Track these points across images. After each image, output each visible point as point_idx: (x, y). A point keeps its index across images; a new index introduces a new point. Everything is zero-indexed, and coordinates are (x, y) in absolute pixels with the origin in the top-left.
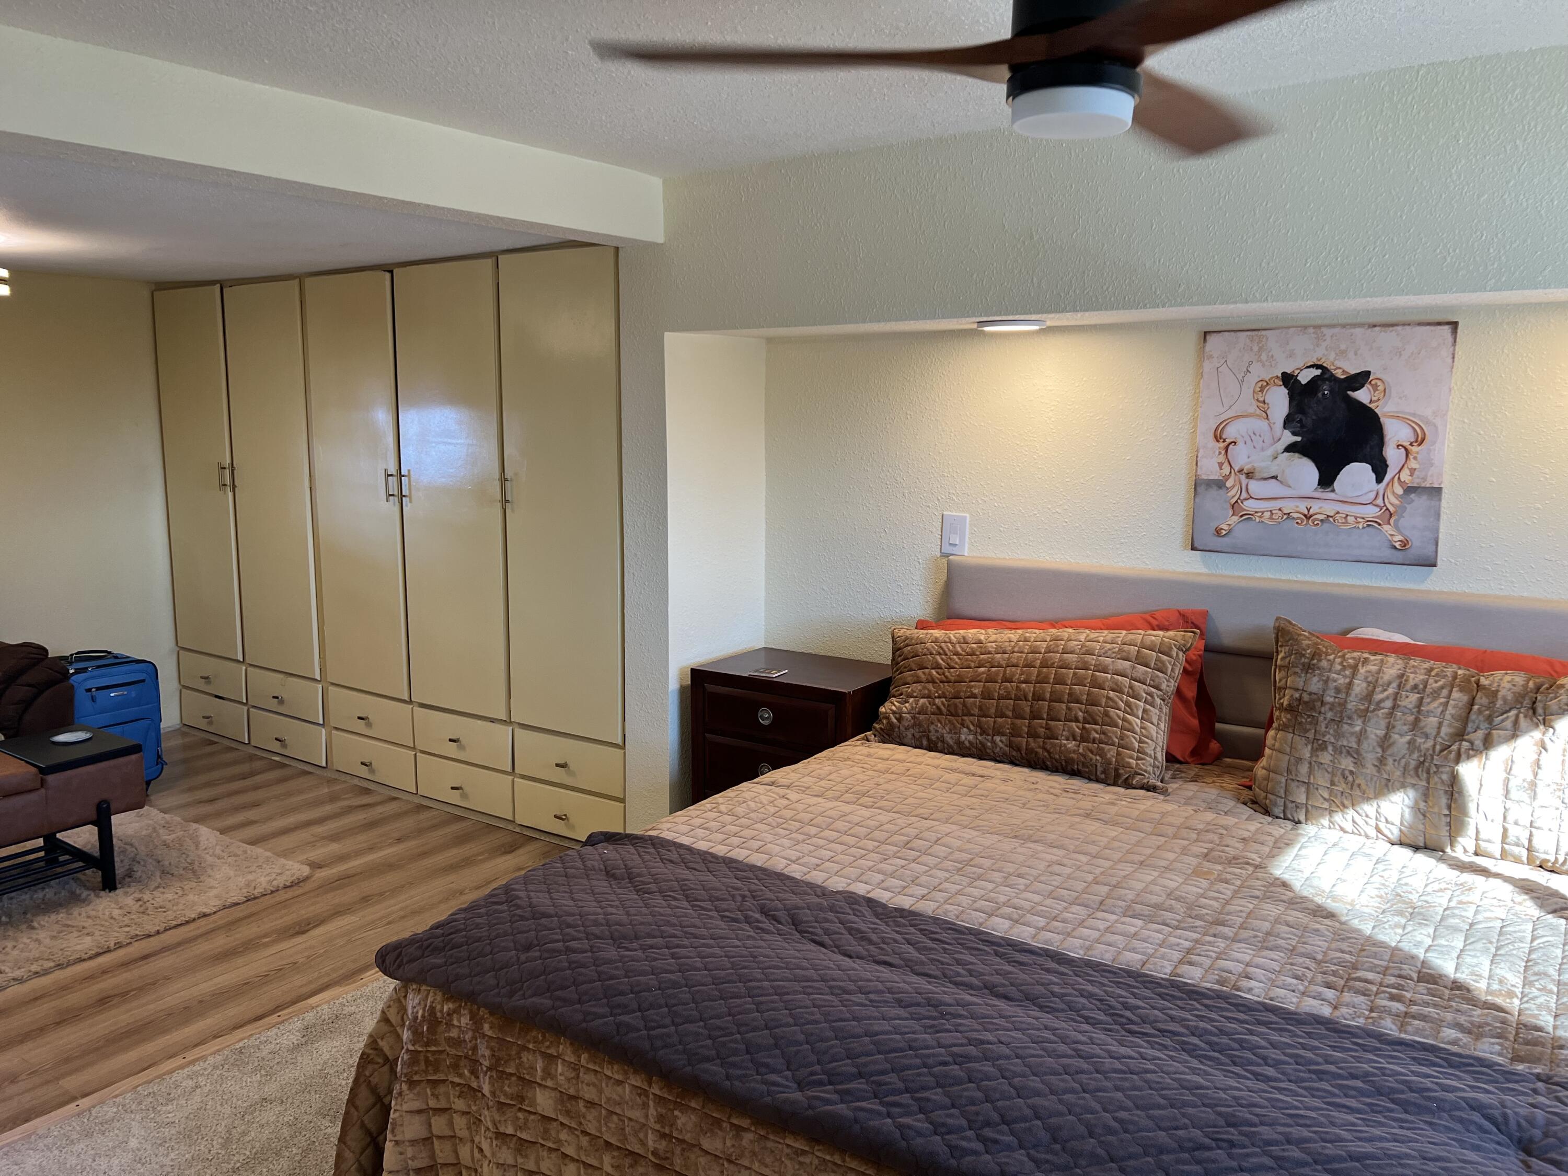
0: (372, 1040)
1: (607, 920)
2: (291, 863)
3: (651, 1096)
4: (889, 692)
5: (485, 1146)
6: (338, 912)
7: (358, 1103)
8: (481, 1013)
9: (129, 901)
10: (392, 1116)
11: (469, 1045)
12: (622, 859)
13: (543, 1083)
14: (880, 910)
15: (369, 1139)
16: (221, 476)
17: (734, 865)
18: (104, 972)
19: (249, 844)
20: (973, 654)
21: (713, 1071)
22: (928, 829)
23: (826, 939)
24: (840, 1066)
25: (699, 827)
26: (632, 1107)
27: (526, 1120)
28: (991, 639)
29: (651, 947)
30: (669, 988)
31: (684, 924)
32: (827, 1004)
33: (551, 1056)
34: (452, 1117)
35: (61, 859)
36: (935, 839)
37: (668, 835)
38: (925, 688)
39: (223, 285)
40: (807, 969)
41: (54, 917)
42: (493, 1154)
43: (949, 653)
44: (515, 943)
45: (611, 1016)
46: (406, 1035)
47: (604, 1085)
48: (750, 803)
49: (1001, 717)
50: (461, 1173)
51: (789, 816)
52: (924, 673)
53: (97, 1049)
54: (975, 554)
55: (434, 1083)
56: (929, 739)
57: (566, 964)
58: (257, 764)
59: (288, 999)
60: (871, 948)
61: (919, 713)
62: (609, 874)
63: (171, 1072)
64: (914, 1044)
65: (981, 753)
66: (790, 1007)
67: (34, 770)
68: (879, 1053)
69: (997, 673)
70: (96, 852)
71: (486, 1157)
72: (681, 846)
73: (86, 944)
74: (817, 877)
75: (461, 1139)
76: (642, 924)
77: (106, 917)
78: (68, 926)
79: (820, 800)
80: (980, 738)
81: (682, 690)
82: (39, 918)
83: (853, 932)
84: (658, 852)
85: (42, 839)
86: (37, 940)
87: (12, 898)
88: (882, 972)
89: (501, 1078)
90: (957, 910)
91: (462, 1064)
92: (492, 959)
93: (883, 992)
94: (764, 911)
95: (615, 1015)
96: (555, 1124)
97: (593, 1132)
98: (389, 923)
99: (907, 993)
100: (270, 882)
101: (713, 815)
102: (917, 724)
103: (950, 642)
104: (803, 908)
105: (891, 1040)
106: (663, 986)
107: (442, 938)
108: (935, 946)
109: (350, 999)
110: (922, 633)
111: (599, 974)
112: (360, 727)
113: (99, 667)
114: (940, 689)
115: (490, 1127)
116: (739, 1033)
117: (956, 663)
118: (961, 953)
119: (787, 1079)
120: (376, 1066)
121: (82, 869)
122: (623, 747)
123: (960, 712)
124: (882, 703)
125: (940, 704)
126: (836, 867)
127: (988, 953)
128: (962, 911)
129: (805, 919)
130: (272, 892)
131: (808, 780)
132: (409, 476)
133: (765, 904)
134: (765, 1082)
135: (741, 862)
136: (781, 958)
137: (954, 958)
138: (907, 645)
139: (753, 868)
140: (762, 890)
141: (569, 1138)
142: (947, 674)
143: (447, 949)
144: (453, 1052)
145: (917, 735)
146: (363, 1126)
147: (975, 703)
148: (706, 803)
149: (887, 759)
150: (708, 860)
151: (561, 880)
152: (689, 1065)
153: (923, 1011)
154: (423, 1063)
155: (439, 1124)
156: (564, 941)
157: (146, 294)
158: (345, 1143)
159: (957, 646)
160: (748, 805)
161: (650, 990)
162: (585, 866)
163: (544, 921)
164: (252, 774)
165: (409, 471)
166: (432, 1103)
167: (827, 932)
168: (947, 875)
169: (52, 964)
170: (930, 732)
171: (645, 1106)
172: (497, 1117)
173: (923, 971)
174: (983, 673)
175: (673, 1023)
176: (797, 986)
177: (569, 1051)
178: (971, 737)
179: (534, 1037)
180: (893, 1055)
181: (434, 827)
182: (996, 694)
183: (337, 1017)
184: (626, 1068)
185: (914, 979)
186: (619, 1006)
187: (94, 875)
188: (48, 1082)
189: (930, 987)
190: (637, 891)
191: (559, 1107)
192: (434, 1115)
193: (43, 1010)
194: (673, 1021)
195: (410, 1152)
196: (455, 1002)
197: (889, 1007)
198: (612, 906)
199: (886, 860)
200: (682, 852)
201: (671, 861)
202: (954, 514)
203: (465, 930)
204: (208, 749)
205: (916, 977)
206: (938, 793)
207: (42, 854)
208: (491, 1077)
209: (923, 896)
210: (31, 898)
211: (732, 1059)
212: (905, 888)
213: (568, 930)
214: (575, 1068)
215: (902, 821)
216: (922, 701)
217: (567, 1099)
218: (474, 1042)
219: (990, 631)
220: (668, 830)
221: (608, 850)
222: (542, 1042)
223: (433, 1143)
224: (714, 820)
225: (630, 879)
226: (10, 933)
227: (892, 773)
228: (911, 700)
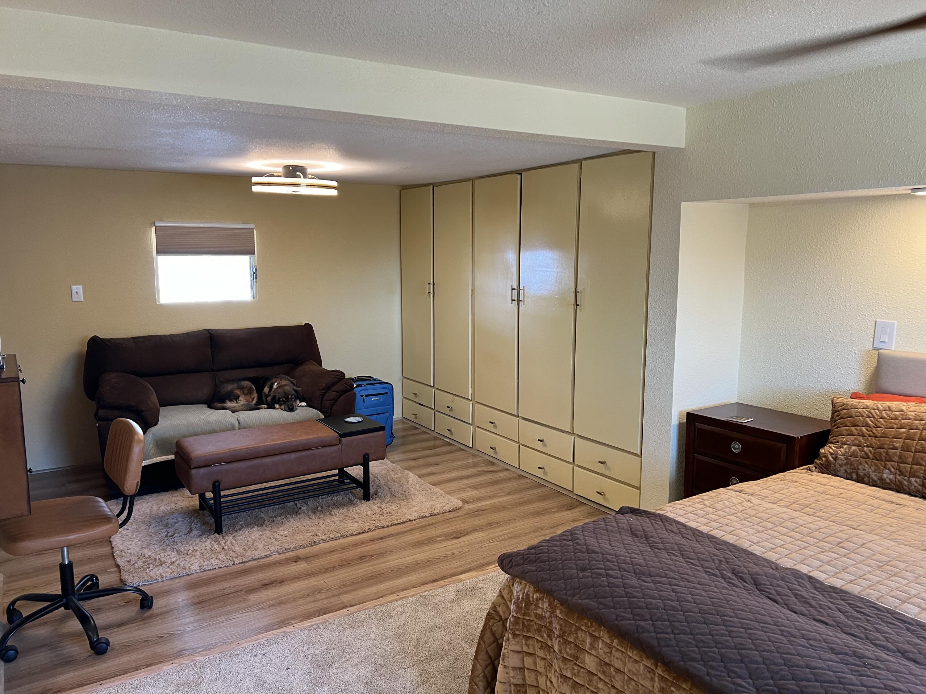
0: (493, 606)
1: (632, 562)
2: (452, 498)
3: (657, 675)
4: (828, 439)
5: (554, 680)
6: (476, 529)
7: (485, 639)
8: (555, 603)
9: (375, 507)
10: (503, 651)
11: (548, 620)
12: (641, 525)
13: (590, 651)
14: (818, 585)
15: (489, 661)
16: (428, 289)
17: (714, 540)
18: (363, 543)
19: (433, 485)
20: (896, 418)
21: (699, 668)
22: (856, 536)
23: (778, 598)
24: (787, 684)
25: (690, 513)
26: (644, 679)
27: (579, 671)
28: (910, 410)
29: (659, 582)
30: (670, 610)
31: (681, 572)
32: (778, 641)
33: (595, 636)
34: (536, 660)
35: (346, 481)
36: (862, 543)
37: (668, 514)
38: (856, 439)
39: (434, 185)
40: (765, 615)
41: (341, 511)
42: (559, 687)
43: (876, 417)
44: (576, 565)
45: (633, 620)
46: (512, 607)
47: (627, 661)
48: (725, 502)
49: (917, 465)
50: (539, 692)
51: (752, 514)
52: (856, 429)
53: (358, 583)
54: (900, 350)
55: (527, 638)
56: (857, 474)
57: (607, 584)
58: (438, 442)
59: (449, 574)
60: (811, 609)
61: (851, 456)
62: (634, 534)
63: (391, 602)
64: (842, 680)
65: (899, 489)
66: (752, 638)
67: (337, 435)
68: (817, 681)
69: (915, 434)
70: (362, 480)
71: (554, 687)
72: (679, 523)
73: (354, 527)
74: (772, 556)
75: (540, 673)
76: (653, 567)
77: (364, 514)
78: (348, 516)
79: (775, 506)
80: (898, 477)
81: (680, 425)
82: (335, 510)
83: (798, 597)
84: (664, 525)
85: (337, 470)
86: (333, 521)
87: (323, 498)
88: (820, 627)
89: (565, 643)
90: (877, 594)
91: (543, 630)
92: (563, 572)
93: (820, 641)
94: (734, 572)
95: (636, 620)
96: (596, 678)
97: (619, 688)
98: (502, 540)
99: (838, 645)
100: (442, 507)
101: (700, 506)
102: (848, 463)
103: (878, 410)
104: (762, 575)
105: (826, 674)
106: (666, 608)
107: (534, 555)
108: (861, 617)
109: (480, 579)
110: (855, 402)
111: (627, 593)
112: (491, 427)
113: (367, 384)
114: (868, 441)
115: (558, 670)
116: (716, 647)
117: (882, 424)
118: (880, 624)
119: (749, 684)
120: (496, 621)
121: (354, 488)
122: (640, 456)
123: (883, 458)
124: (823, 446)
125: (868, 451)
126: (787, 552)
127: (901, 628)
128: (882, 596)
129: (763, 582)
130: (443, 513)
131: (766, 492)
132: (524, 290)
133: (735, 568)
134: (734, 683)
135: (719, 539)
136: (746, 605)
137: (875, 628)
138: (844, 409)
139: (726, 543)
140: (733, 559)
141: (604, 688)
142: (874, 431)
143: (537, 561)
144: (538, 622)
145: (849, 471)
146: (487, 652)
147: (896, 453)
148: (695, 498)
149: (825, 485)
150: (696, 533)
151: (604, 532)
152: (683, 661)
153: (851, 659)
154: (521, 625)
155: (528, 661)
156: (606, 570)
157: (397, 192)
158: (477, 660)
159: (884, 412)
160: (724, 503)
161: (658, 609)
162: (618, 526)
163: (593, 555)
164: (435, 447)
165: (524, 287)
166: (525, 649)
167: (779, 593)
168: (870, 569)
169: (340, 535)
170: (859, 469)
171: (652, 680)
172: (562, 666)
173: (849, 631)
174: (904, 433)
175: (673, 633)
176: (756, 625)
177: (606, 635)
178: (891, 477)
179: (586, 623)
180: (826, 685)
181: (528, 489)
182: (913, 449)
183: (474, 588)
184: (641, 653)
185: (844, 636)
186: (638, 615)
187: (360, 491)
188: (336, 596)
189: (855, 643)
190: (651, 546)
191: (599, 668)
192: (526, 656)
193: (335, 558)
194: (672, 631)
195: (512, 673)
196: (540, 593)
197: (825, 652)
198: (635, 553)
199: (823, 552)
200: (680, 526)
201: (673, 532)
202: (885, 321)
203: (547, 553)
204: (415, 431)
205: (845, 635)
206: (864, 512)
207: (337, 477)
208: (559, 641)
209: (851, 581)
210: (332, 500)
211: (711, 663)
212: (838, 573)
213: (607, 563)
214: (610, 646)
215: (836, 528)
216: (854, 448)
217: (604, 665)
218: (550, 619)
219: (910, 404)
220: (670, 511)
221: (632, 519)
222: (590, 627)
223: (524, 671)
224: (700, 509)
225: (646, 538)
226: (322, 516)
227: (829, 494)
228: (845, 447)
